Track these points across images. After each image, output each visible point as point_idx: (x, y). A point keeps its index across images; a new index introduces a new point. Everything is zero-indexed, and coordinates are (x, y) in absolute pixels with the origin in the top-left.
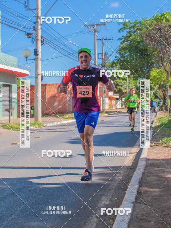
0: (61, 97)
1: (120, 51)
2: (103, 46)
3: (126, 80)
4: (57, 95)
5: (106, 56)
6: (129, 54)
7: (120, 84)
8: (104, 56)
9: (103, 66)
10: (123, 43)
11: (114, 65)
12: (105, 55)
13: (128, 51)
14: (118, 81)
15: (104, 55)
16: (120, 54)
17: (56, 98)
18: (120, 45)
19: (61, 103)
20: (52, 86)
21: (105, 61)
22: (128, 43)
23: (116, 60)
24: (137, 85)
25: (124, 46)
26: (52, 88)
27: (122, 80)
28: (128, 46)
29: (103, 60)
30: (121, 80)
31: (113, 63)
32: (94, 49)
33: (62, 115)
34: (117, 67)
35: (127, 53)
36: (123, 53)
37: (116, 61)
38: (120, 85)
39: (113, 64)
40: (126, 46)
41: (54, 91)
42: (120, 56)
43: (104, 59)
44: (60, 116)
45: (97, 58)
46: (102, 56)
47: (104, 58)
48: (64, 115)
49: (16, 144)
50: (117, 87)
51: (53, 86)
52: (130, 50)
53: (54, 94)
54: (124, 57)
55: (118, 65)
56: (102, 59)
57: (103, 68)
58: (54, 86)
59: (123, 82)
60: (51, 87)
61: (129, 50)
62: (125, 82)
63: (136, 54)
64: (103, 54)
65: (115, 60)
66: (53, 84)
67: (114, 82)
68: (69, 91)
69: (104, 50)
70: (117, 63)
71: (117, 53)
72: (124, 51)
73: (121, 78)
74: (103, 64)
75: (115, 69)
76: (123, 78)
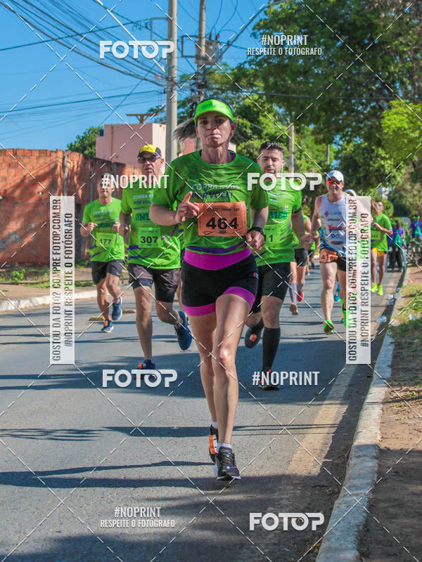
0: (32, 200)
2: (201, 9)
3: (287, 142)
4: (17, 193)
5: (211, 47)
8: (207, 48)
9: (200, 86)
11: (244, 82)
12: (207, 43)
13: (300, 31)
14: (256, 145)
15: (204, 41)
17: (13, 207)
18: (269, 7)
19: (33, 226)
21: (208, 66)
23: (250, 63)
24: (328, 163)
25: (283, 10)
28: (298, 11)
29: (201, 62)
31: (240, 74)
32: (167, 19)
33: (36, 274)
34: (255, 88)
37: (250, 69)
39: (237, 79)
40: (292, 8)
41: (5, 179)
43: (205, 59)
44: (26, 276)
45: (176, 52)
46: (198, 45)
47: (203, 53)
48: (42, 274)
51: (1, 158)
52: (306, 26)
53: (5, 191)
55: (260, 84)
56: (198, 57)
57: (200, 93)
58: (8, 159)
61: (301, 27)
63: (330, 42)
64: (200, 37)
65: (247, 65)
66: (2, 152)
67: (240, 148)
68: (62, 179)
69: (204, 24)
70: (255, 76)
71: (254, 35)
72: (284, 28)
73: (267, 135)
74: (200, 77)
75: (244, 99)
76: (276, 132)
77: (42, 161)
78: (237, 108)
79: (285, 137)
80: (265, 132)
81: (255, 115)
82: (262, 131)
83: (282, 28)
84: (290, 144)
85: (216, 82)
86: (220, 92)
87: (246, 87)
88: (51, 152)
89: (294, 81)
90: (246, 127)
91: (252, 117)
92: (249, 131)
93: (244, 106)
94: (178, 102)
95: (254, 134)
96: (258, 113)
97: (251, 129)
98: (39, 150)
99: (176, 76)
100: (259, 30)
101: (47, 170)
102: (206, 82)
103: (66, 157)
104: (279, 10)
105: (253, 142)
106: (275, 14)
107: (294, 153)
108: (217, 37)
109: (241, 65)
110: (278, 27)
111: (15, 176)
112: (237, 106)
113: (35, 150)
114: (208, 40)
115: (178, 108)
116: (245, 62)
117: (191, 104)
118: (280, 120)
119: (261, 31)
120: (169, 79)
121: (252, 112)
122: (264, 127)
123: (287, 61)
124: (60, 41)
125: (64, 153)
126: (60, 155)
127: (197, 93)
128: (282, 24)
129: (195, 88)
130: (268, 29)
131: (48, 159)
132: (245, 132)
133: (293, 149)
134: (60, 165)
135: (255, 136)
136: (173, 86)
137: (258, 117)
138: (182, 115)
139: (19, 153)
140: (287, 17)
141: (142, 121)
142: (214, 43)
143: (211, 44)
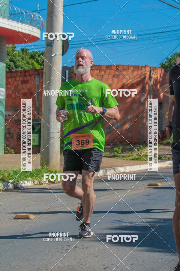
19: (129, 117)
20: (105, 72)
26: (106, 76)
33: (131, 150)
44: (123, 151)
51: (108, 71)
58: (113, 72)
60: (103, 73)
66: (109, 67)
68: (149, 86)
77: (135, 73)
88: (142, 67)
98: (134, 66)
101: (139, 79)
103: (152, 70)
111: (118, 83)
113: (131, 66)
125: (150, 68)
126: (148, 69)
131: (140, 72)
134: (147, 76)
139: (120, 68)
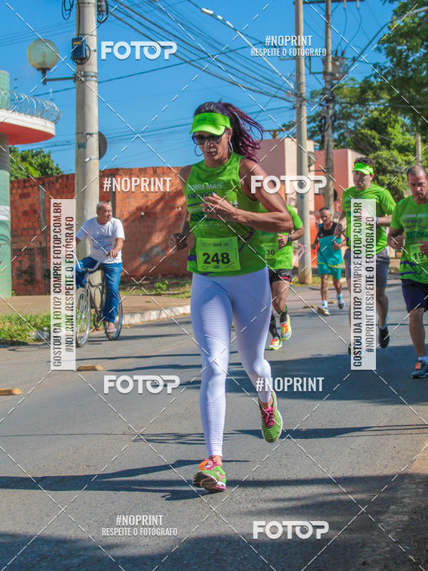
1: (390, 43)
3: (415, 152)
4: (157, 209)
5: (338, 63)
6: (425, 54)
7: (389, 168)
8: (333, 64)
9: (328, 101)
10: (404, 13)
11: (370, 95)
12: (334, 60)
13: (423, 44)
14: (384, 156)
16: (391, 52)
17: (155, 222)
18: (392, 22)
21: (335, 82)
22: (420, 12)
23: (376, 76)
25: (406, 24)
27: (400, 152)
28: (419, 24)
29: (328, 78)
30: (395, 153)
31: (366, 86)
34: (382, 101)
35: (417, 51)
36: (401, 52)
37: (375, 82)
38: (392, 172)
39: (363, 91)
40: (414, 22)
41: (146, 196)
42: (392, 61)
43: (332, 74)
45: (304, 70)
46: (325, 61)
47: (330, 69)
48: (183, 285)
49: (9, 393)
50: (380, 177)
53: (147, 207)
54: (407, 66)
55: (385, 96)
56: (325, 73)
57: (328, 107)
59: (400, 158)
61: (423, 40)
62: (412, 158)
65: (372, 79)
69: (330, 41)
70: (381, 88)
71: (378, 49)
72: (407, 42)
73: (395, 145)
74: (327, 92)
75: (372, 112)
76: (403, 143)
78: (366, 120)
79: (412, 147)
80: (393, 142)
81: (384, 127)
82: (391, 142)
83: (405, 42)
84: (417, 153)
85: (345, 97)
86: (349, 106)
87: (373, 100)
89: (418, 92)
90: (374, 138)
91: (380, 128)
92: (377, 142)
93: (372, 117)
94: (308, 117)
95: (382, 144)
96: (386, 125)
97: (379, 140)
99: (304, 92)
100: (383, 44)
102: (334, 97)
104: (402, 24)
105: (381, 153)
106: (398, 28)
107: (421, 162)
108: (343, 53)
109: (367, 78)
110: (401, 41)
112: (366, 118)
114: (334, 56)
115: (308, 123)
116: (371, 76)
117: (320, 118)
118: (407, 131)
119: (385, 46)
120: (298, 95)
121: (380, 124)
122: (393, 139)
123: (411, 73)
124: (192, 63)
127: (325, 108)
128: (405, 38)
129: (324, 103)
130: (392, 43)
132: (374, 143)
133: (420, 159)
135: (383, 147)
136: (301, 101)
137: (386, 128)
138: (313, 129)
139: (159, 171)
140: (409, 32)
141: (274, 136)
142: (340, 59)
143: (337, 60)
